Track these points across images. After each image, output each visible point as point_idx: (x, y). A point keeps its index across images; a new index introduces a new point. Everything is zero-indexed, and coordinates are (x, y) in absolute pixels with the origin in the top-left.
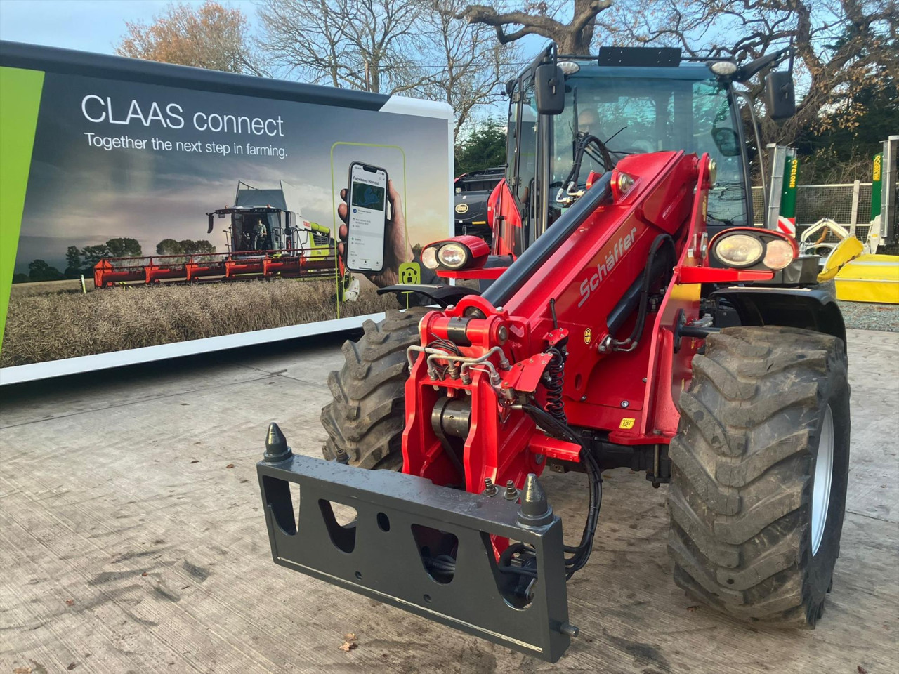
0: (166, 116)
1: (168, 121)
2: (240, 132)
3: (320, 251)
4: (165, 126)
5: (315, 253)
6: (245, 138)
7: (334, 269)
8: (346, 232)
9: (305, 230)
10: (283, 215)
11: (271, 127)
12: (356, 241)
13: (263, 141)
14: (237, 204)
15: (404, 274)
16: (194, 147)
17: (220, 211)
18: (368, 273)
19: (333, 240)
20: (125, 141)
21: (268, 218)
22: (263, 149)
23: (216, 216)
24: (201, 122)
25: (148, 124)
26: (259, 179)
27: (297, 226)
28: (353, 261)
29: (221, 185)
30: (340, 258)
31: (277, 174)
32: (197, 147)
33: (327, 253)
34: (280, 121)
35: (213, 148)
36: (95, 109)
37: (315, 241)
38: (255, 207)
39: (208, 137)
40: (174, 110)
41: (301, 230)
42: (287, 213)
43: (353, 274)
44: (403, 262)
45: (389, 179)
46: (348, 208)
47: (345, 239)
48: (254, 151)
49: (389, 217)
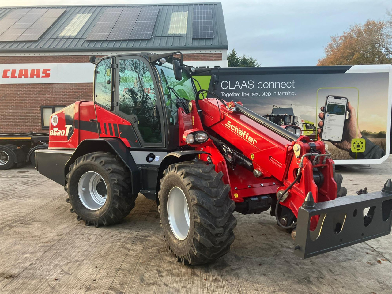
0: (247, 85)
1: (248, 86)
2: (276, 87)
3: (308, 131)
4: (247, 88)
5: (306, 132)
6: (278, 89)
7: (315, 139)
8: (322, 124)
9: (302, 123)
10: (292, 117)
11: (289, 85)
12: (328, 128)
13: (286, 90)
14: (272, 114)
15: (354, 143)
16: (257, 94)
17: (265, 116)
18: (333, 142)
19: (315, 128)
20: (233, 94)
21: (285, 119)
22: (285, 93)
24: (260, 85)
25: (241, 88)
26: (282, 104)
27: (298, 122)
28: (325, 136)
29: (266, 107)
30: (318, 135)
31: (290, 102)
32: (258, 94)
33: (312, 132)
34: (293, 82)
35: (264, 94)
36: (225, 85)
37: (306, 128)
38: (280, 114)
39: (263, 90)
40: (251, 82)
41: (300, 123)
42: (294, 117)
43: (324, 142)
44: (354, 138)
45: (348, 102)
46: (324, 114)
47: (321, 127)
48: (281, 94)
49: (347, 118)
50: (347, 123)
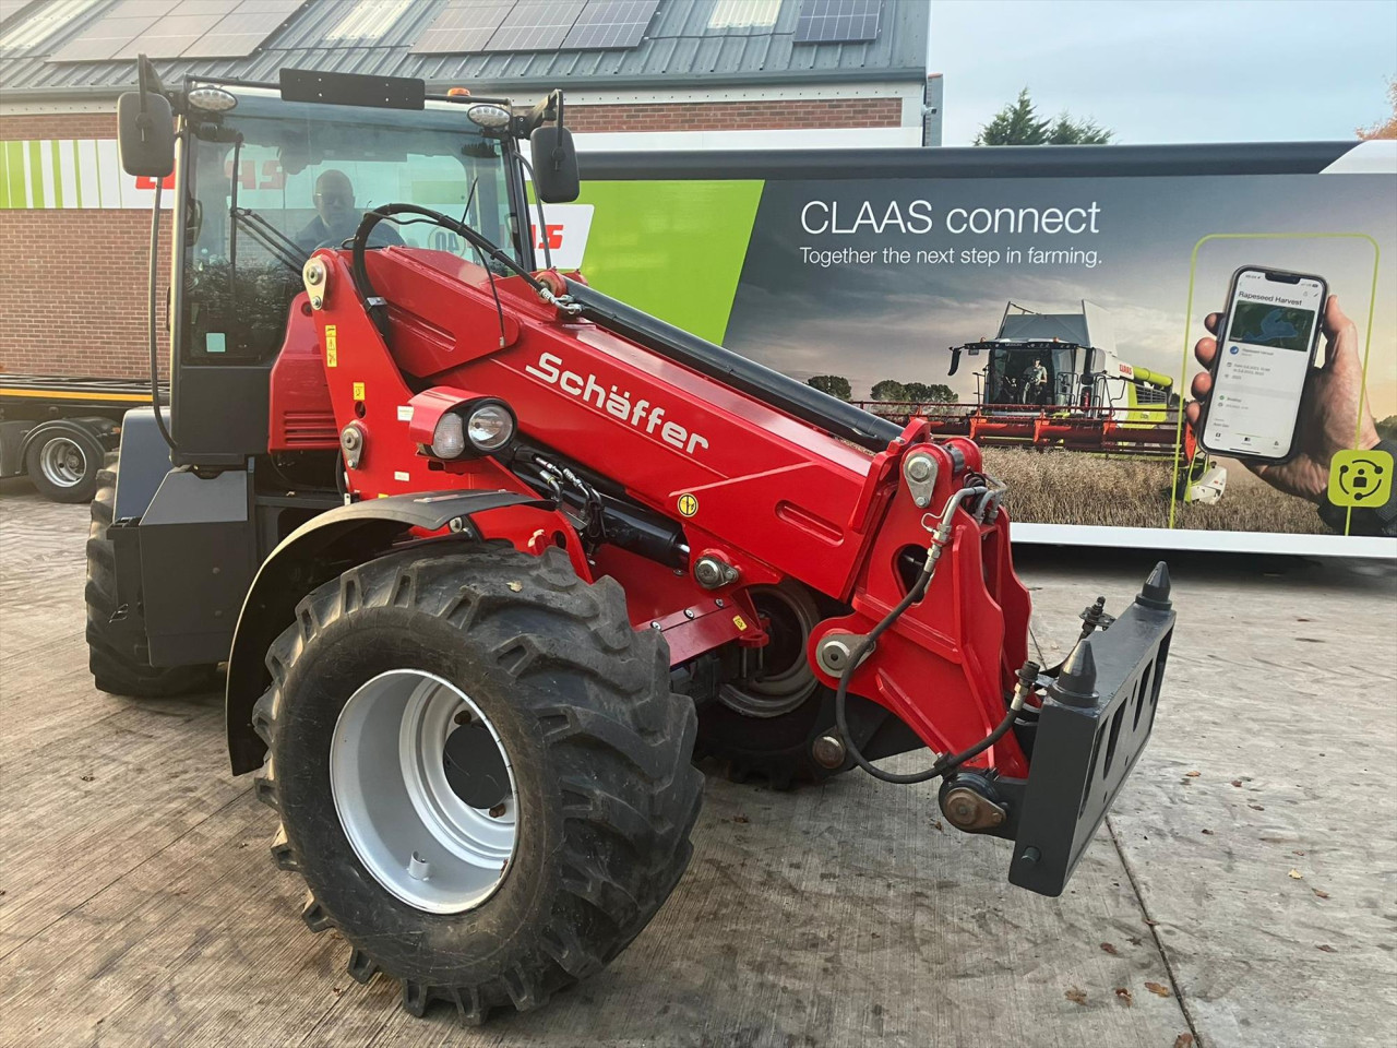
0: (906, 218)
1: (909, 224)
2: (1020, 230)
3: (1147, 413)
4: (904, 231)
5: (1137, 416)
6: (1030, 239)
7: (1174, 446)
8: (1208, 385)
9: (1121, 378)
10: (1081, 354)
11: (1076, 221)
12: (1230, 402)
13: (1063, 241)
14: (1000, 336)
15: (1344, 469)
16: (943, 257)
17: (971, 345)
18: (1251, 461)
19: (1176, 398)
20: (848, 255)
21: (1053, 358)
22: (1057, 255)
23: (965, 352)
24: (958, 221)
25: (881, 231)
26: (1045, 300)
27: (1105, 372)
28: (1218, 435)
29: (977, 309)
30: (1189, 428)
31: (1080, 291)
32: (948, 257)
33: (1162, 417)
34: (1094, 210)
35: (970, 256)
36: (817, 217)
37: (1138, 397)
38: (1031, 340)
39: (969, 240)
40: (920, 209)
41: (1113, 378)
42: (1090, 351)
43: (1212, 458)
44: (1345, 448)
45: (1330, 294)
46: (1220, 345)
47: (1204, 397)
48: (1043, 258)
49: (1320, 362)
50: (1318, 383)
